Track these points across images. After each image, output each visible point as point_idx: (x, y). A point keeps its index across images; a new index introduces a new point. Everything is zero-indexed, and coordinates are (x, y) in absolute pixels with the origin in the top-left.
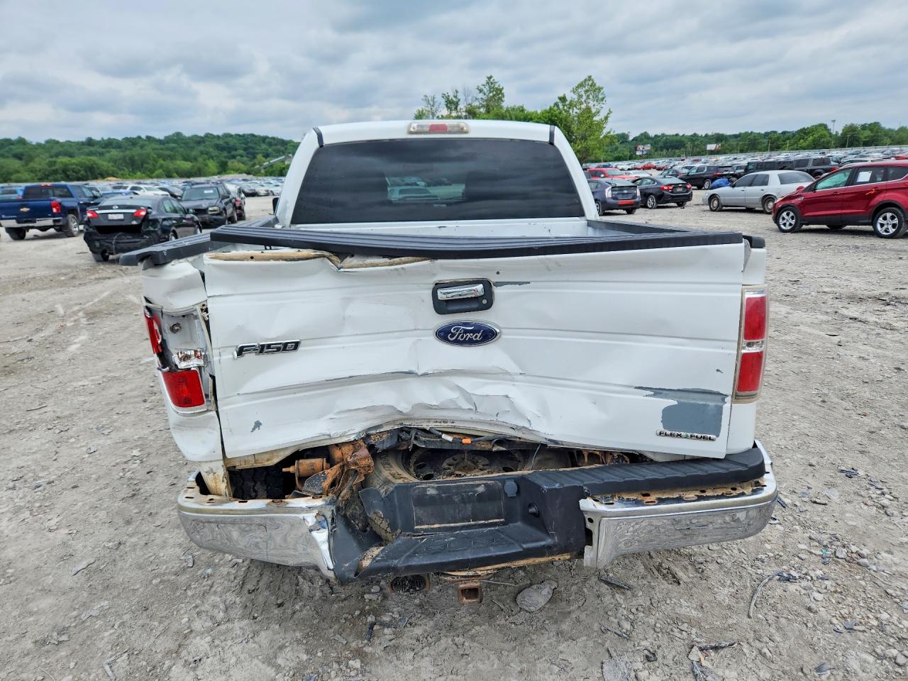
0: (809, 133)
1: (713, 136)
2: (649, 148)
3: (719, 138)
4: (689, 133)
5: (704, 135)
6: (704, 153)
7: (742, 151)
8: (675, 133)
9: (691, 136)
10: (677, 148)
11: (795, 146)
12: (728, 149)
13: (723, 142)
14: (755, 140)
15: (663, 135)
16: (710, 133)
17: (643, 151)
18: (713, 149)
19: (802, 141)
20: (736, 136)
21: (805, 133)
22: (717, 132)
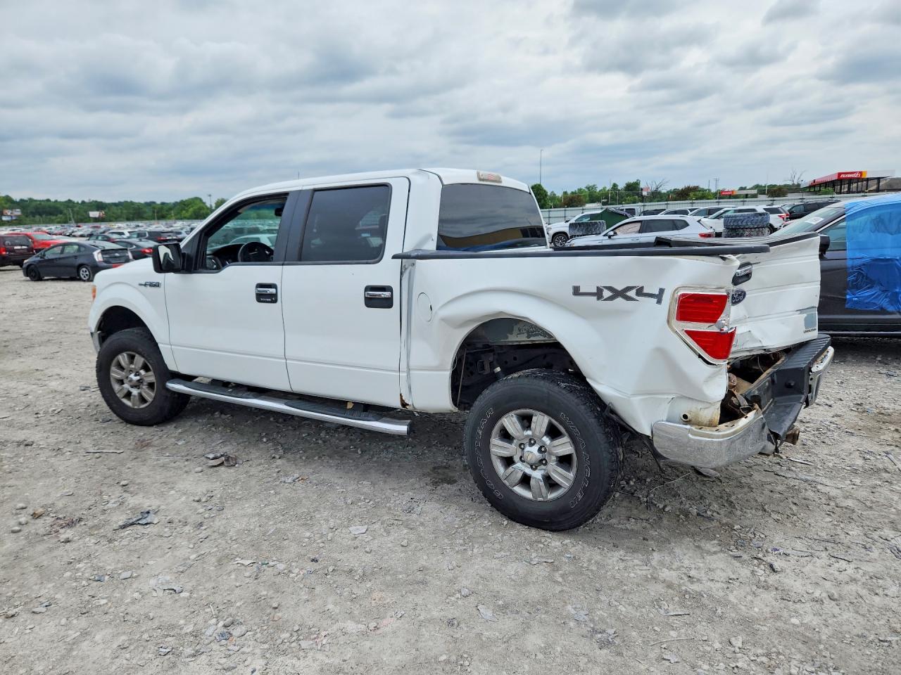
0: (188, 205)
1: (91, 203)
2: (19, 213)
3: (99, 206)
4: (63, 198)
5: (80, 202)
6: (85, 220)
7: (128, 219)
8: (45, 198)
9: (66, 202)
10: (51, 214)
11: (178, 216)
12: (113, 217)
13: (106, 210)
14: (139, 209)
15: (31, 200)
16: (86, 200)
17: (12, 217)
18: (97, 216)
19: (184, 212)
20: (115, 204)
21: (185, 205)
22: (95, 199)
